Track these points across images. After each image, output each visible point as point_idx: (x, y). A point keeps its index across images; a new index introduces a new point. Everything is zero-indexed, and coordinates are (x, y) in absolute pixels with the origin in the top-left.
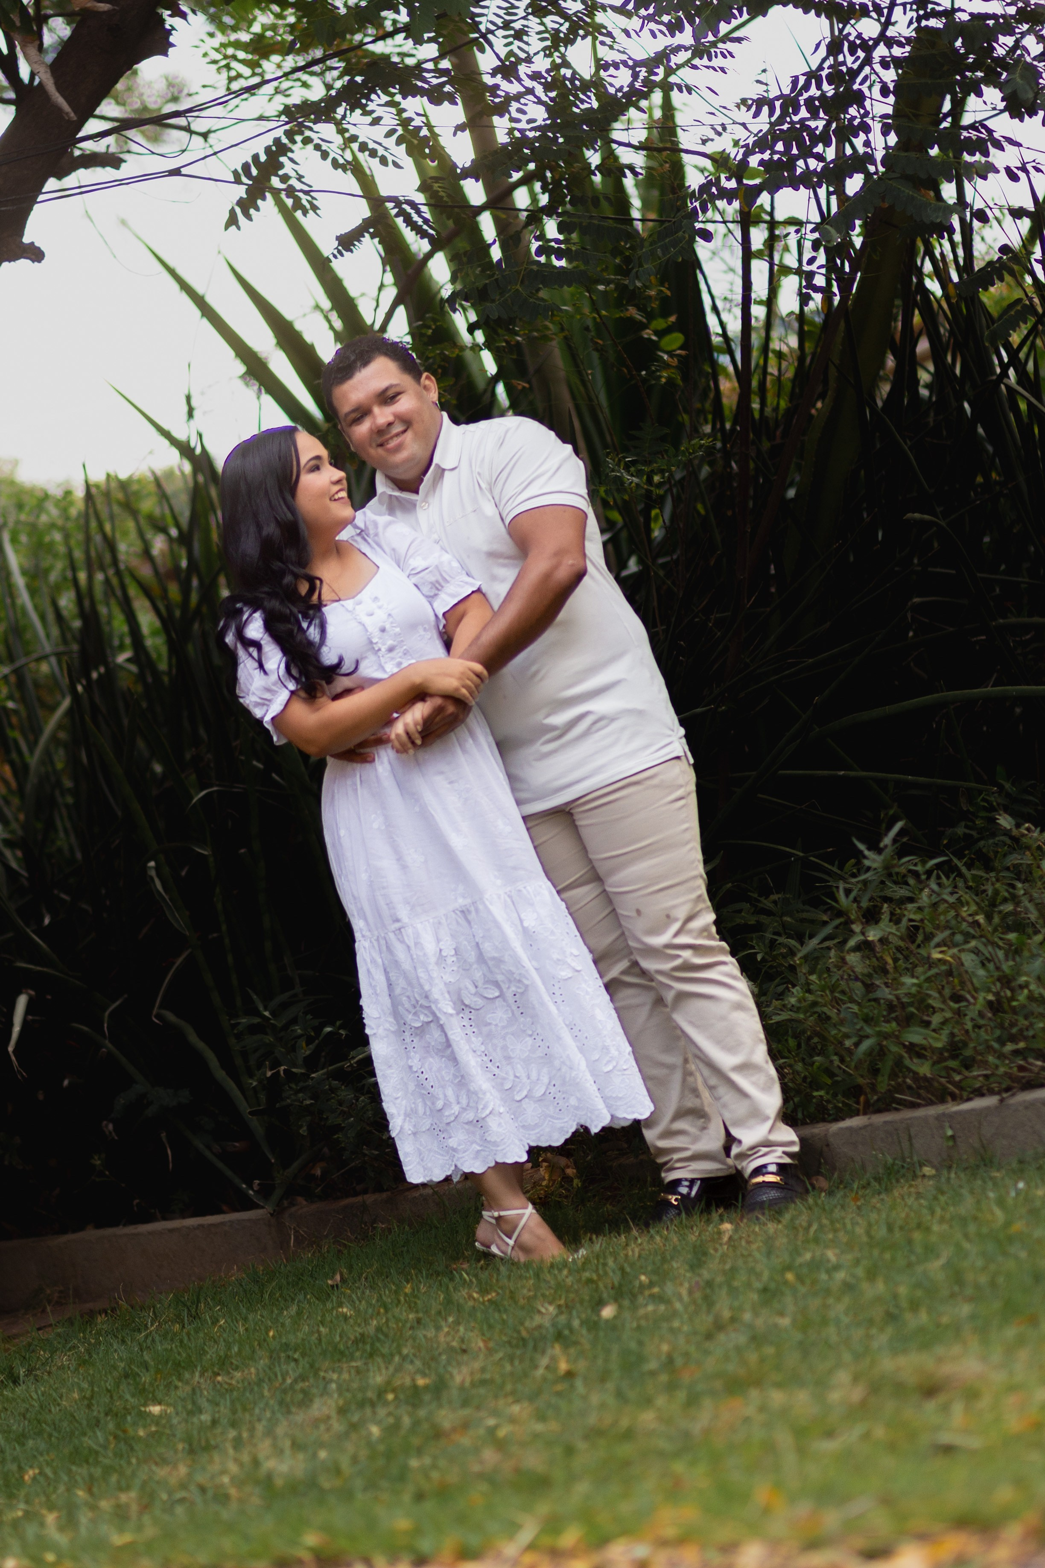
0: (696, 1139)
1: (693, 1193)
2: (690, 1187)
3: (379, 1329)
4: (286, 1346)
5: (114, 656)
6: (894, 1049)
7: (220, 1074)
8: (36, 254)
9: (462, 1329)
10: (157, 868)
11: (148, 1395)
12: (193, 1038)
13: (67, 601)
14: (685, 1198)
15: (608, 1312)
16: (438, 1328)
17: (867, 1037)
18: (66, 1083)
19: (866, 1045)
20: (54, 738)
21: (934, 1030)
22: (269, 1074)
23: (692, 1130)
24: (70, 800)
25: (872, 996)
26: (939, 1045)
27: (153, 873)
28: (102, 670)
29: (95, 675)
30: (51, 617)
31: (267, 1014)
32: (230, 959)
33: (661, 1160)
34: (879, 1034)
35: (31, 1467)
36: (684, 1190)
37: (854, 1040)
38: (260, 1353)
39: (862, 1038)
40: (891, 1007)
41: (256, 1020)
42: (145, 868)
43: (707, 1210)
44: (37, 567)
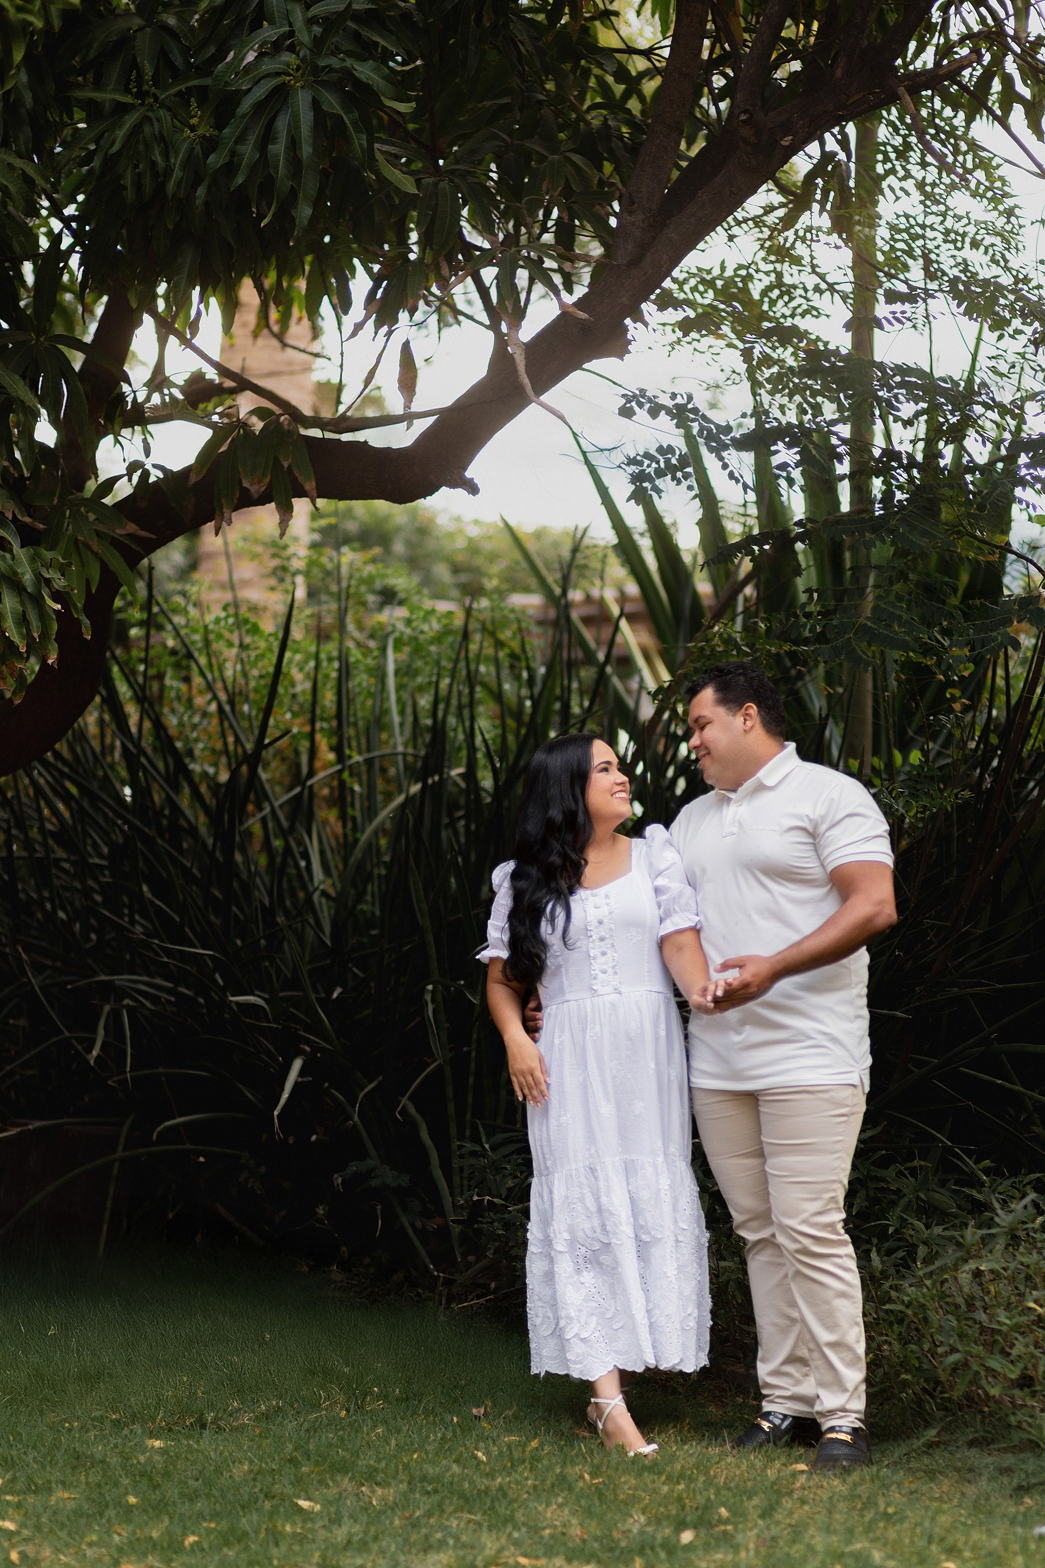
0: (798, 1383)
1: (784, 1426)
2: (783, 1420)
3: (501, 1488)
4: (424, 1479)
5: (450, 768)
6: (975, 1367)
7: (438, 1173)
8: (472, 488)
9: (566, 1511)
10: (433, 992)
11: (302, 1485)
12: (425, 1135)
13: (425, 702)
14: (775, 1428)
15: (687, 1537)
16: (548, 1505)
17: (958, 1351)
18: (314, 1138)
19: (953, 1358)
20: (383, 823)
21: (1012, 1362)
22: (476, 1198)
23: (797, 1375)
24: (383, 872)
25: (970, 1315)
26: (1013, 1376)
27: (428, 997)
28: (437, 778)
29: (430, 781)
30: (409, 710)
31: (487, 1146)
32: (471, 1080)
33: (764, 1392)
34: (968, 1353)
35: (193, 1533)
36: (777, 1422)
37: (947, 1348)
38: (402, 1476)
39: (953, 1350)
40: (983, 1330)
41: (478, 1148)
42: (423, 989)
43: (789, 1444)
44: (409, 666)
